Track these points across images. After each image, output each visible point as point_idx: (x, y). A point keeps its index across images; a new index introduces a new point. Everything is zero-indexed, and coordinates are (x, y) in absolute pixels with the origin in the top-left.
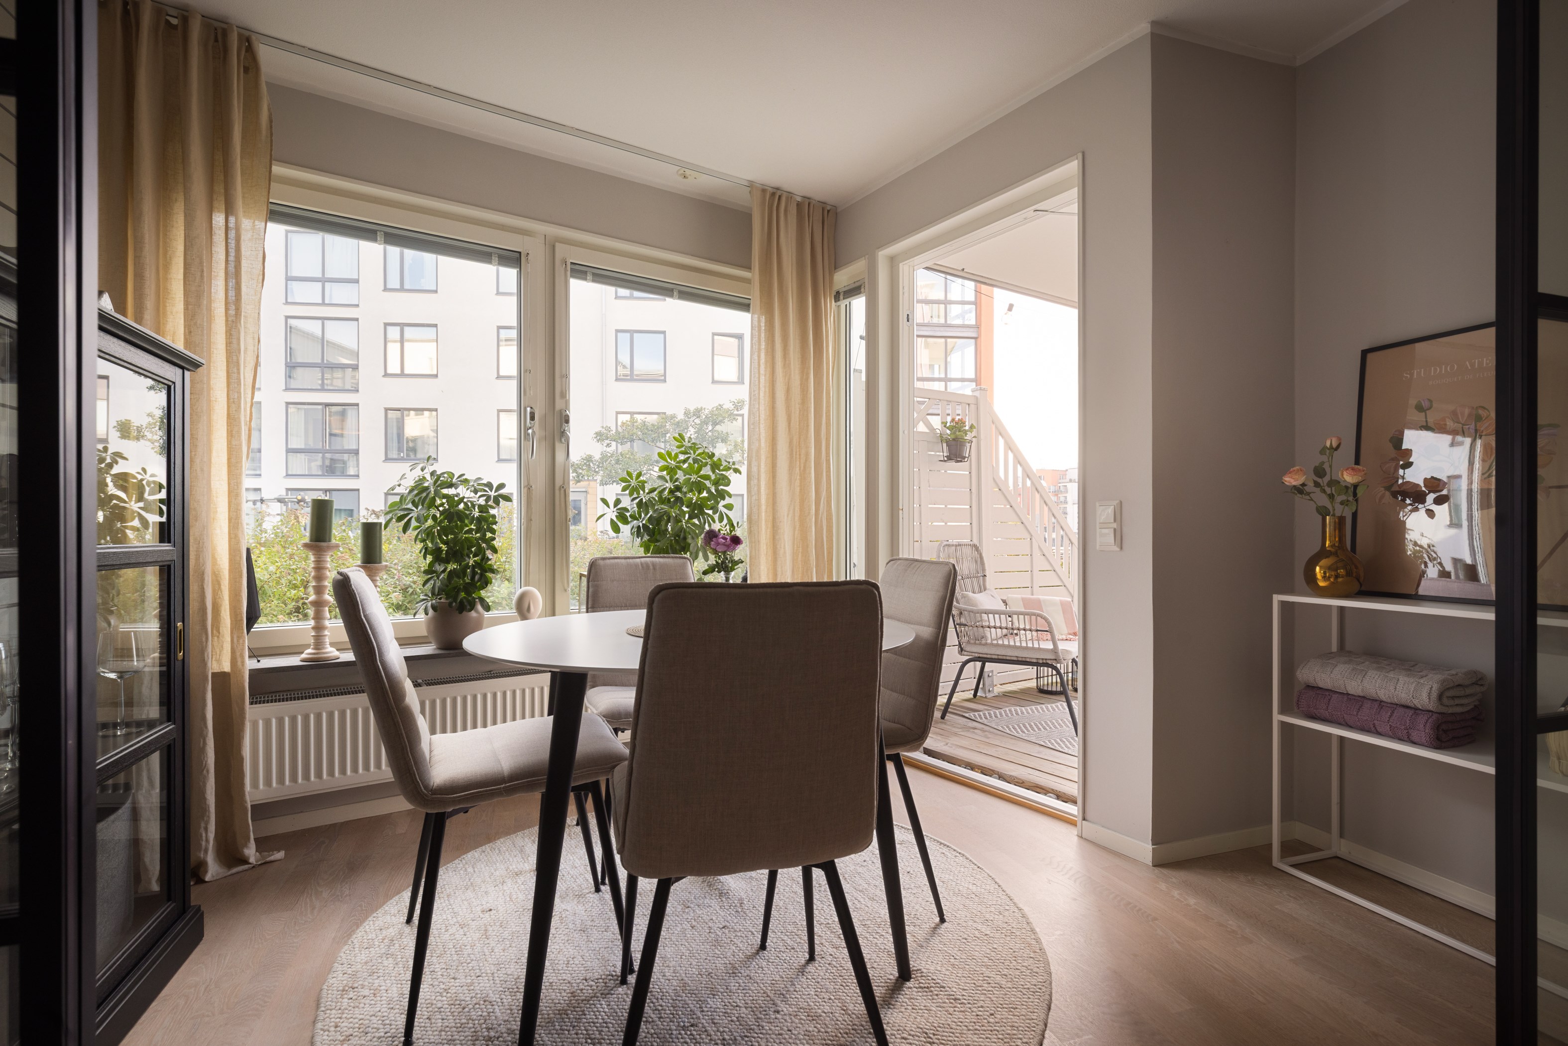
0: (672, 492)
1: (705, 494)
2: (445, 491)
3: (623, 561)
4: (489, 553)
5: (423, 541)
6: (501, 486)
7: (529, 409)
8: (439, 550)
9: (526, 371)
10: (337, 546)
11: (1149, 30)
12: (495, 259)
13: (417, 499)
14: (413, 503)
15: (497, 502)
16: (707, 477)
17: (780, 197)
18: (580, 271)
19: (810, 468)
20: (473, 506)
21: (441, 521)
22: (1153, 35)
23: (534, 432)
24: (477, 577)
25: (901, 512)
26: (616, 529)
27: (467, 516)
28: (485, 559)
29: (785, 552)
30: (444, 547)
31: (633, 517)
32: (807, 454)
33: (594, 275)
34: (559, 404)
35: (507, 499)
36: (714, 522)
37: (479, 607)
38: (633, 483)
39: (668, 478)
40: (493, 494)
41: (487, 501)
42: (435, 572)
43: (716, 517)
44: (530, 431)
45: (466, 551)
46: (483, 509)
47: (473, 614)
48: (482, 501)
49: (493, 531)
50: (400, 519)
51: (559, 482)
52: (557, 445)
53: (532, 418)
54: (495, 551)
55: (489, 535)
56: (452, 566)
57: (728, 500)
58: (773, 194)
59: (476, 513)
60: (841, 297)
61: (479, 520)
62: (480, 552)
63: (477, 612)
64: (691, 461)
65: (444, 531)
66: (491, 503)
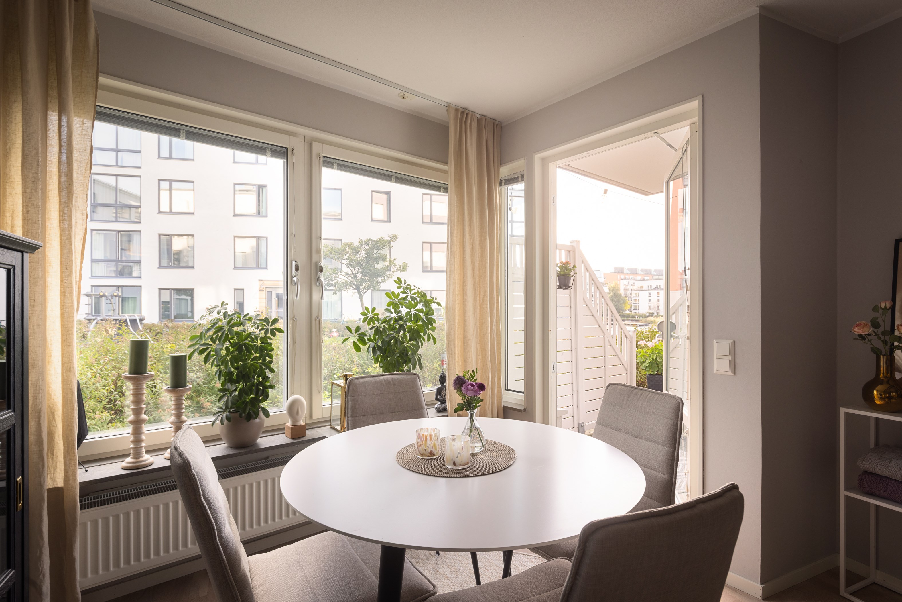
0: (396, 321)
1: (420, 323)
2: (235, 329)
3: (371, 379)
4: (269, 374)
5: (217, 366)
6: (275, 321)
7: (294, 263)
8: (231, 373)
9: (291, 234)
11: (758, 12)
12: (269, 152)
13: (214, 337)
14: (212, 339)
15: (274, 335)
16: (421, 311)
17: (467, 114)
18: (329, 162)
19: (487, 301)
20: (257, 338)
21: (233, 352)
22: (761, 15)
23: (298, 279)
24: (260, 393)
25: (550, 332)
26: (358, 349)
27: (252, 347)
28: (266, 378)
29: (472, 361)
30: (235, 372)
31: (370, 340)
32: (485, 292)
33: (339, 165)
34: (315, 258)
35: (280, 331)
36: (424, 340)
37: (261, 414)
38: (370, 315)
39: (393, 311)
40: (269, 327)
41: (266, 333)
42: (227, 390)
43: (426, 337)
44: (295, 279)
45: (253, 373)
46: (264, 340)
47: (257, 420)
48: (262, 334)
49: (271, 357)
50: (201, 352)
51: (314, 315)
52: (314, 288)
53: (297, 269)
54: (272, 371)
55: (268, 359)
56: (241, 385)
57: (433, 325)
58: (463, 113)
59: (259, 343)
60: (503, 183)
61: (261, 349)
62: (262, 373)
63: (260, 419)
64: (409, 298)
65: (234, 360)
66: (269, 335)
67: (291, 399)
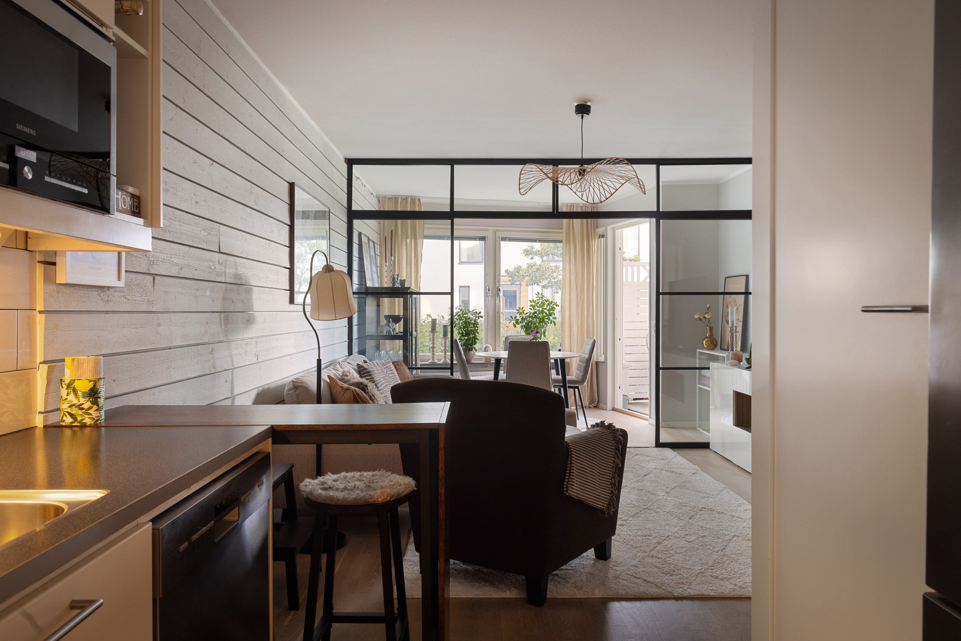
0: (534, 314)
1: (544, 314)
2: (465, 316)
3: (515, 337)
4: (476, 334)
5: (458, 330)
6: (480, 313)
7: (488, 287)
8: (463, 333)
9: (487, 275)
10: (438, 332)
12: (478, 239)
13: (457, 318)
14: (456, 319)
15: (479, 318)
16: (545, 309)
17: (574, 206)
18: (504, 239)
19: (585, 304)
20: (472, 319)
21: (464, 324)
23: (489, 295)
24: (473, 341)
25: (616, 320)
26: (515, 326)
27: (471, 323)
28: (475, 336)
29: (574, 335)
30: (465, 332)
31: (521, 322)
32: (584, 299)
33: (509, 239)
34: (497, 285)
35: (482, 317)
36: (549, 323)
37: (474, 350)
38: (521, 311)
39: (532, 309)
40: (477, 315)
41: (476, 318)
42: (462, 339)
43: (549, 322)
44: (488, 294)
45: (471, 333)
46: (475, 320)
47: (472, 352)
48: (474, 318)
49: (478, 327)
51: (497, 310)
52: (497, 298)
53: (489, 290)
54: (478, 333)
55: (476, 328)
56: (466, 338)
57: (553, 316)
58: (571, 205)
59: (473, 322)
60: (601, 237)
61: (474, 324)
62: (474, 333)
63: (473, 351)
64: (540, 303)
65: (464, 327)
66: (477, 318)
67: (486, 345)
